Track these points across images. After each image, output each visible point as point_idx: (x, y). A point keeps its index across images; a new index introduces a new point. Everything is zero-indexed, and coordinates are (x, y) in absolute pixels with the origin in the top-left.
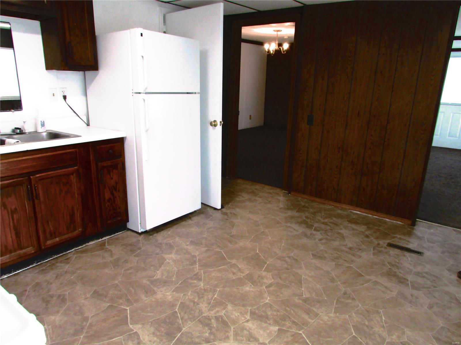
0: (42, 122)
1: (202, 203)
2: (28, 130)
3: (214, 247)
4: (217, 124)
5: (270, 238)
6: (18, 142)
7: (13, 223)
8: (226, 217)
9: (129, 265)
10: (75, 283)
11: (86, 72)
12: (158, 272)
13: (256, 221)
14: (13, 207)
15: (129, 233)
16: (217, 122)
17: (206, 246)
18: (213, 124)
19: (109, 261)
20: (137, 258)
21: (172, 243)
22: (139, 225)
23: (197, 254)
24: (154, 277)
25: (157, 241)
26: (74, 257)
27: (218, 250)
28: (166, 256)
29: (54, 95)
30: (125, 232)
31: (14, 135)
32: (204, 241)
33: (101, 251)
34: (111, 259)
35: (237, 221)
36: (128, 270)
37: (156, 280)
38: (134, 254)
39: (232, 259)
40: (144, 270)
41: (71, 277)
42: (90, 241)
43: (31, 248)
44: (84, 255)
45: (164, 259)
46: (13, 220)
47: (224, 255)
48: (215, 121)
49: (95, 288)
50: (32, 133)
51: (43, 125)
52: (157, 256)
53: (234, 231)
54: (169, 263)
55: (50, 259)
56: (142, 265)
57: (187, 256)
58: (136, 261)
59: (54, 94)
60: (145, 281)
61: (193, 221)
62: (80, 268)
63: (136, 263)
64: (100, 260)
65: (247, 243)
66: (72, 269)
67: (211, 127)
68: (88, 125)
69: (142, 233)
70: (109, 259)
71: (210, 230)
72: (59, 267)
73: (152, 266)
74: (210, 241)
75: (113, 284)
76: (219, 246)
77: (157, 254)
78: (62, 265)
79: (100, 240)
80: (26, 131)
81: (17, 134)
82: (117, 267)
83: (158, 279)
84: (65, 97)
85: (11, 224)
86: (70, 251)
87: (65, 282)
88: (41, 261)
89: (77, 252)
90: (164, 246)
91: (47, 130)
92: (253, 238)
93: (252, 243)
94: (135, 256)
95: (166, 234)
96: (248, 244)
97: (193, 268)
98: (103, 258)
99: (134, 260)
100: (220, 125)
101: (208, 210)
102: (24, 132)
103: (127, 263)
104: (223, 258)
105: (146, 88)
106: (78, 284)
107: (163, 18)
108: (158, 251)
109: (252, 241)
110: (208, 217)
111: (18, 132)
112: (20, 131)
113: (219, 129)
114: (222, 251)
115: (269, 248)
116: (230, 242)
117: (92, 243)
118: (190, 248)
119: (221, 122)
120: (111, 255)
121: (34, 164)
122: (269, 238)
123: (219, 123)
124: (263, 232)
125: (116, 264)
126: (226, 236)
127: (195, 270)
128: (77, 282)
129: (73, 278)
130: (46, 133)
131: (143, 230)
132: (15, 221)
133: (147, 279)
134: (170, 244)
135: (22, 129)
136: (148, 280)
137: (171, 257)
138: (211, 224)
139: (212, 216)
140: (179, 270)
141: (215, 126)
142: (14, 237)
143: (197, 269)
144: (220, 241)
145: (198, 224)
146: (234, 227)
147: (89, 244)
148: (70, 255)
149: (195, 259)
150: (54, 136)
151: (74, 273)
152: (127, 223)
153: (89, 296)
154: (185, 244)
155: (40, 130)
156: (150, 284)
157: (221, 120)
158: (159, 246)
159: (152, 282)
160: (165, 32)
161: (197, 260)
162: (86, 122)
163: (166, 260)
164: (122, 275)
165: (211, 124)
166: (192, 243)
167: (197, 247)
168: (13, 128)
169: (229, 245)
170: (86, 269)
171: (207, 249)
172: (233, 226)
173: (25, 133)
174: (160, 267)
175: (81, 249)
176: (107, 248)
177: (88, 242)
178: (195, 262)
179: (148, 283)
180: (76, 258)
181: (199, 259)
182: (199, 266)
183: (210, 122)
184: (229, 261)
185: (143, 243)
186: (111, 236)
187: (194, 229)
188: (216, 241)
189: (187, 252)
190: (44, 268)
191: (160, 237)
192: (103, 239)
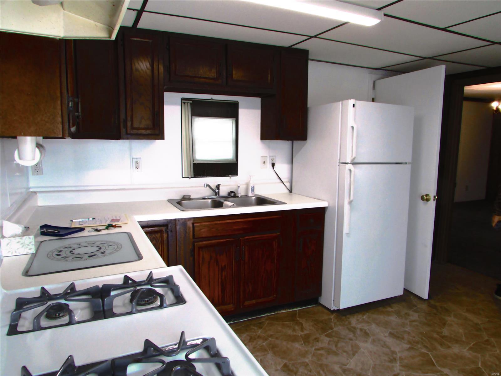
0: (253, 187)
1: (404, 289)
2: (240, 194)
3: (419, 346)
4: (430, 198)
5: (498, 351)
6: (234, 205)
7: (221, 279)
8: (435, 311)
9: (320, 345)
10: (266, 350)
11: (295, 142)
12: (351, 360)
13: (477, 324)
14: (223, 264)
15: (320, 308)
16: (430, 197)
17: (409, 342)
18: (425, 198)
19: (299, 335)
20: (328, 339)
21: (367, 330)
22: (332, 302)
23: (397, 349)
24: (346, 365)
25: (350, 323)
26: (267, 323)
27: (424, 350)
28: (361, 344)
29: (264, 163)
30: (316, 306)
31: (229, 197)
32: (406, 336)
33: (291, 323)
34: (302, 333)
35: (450, 319)
36: (318, 349)
37: (349, 370)
38: (326, 334)
39: (443, 366)
40: (336, 354)
41: (263, 342)
42: (282, 310)
43: (231, 305)
44: (276, 322)
45: (358, 347)
46: (222, 276)
47: (433, 359)
48: (427, 195)
49: (285, 361)
50: (243, 197)
51: (253, 190)
52: (351, 341)
53: (445, 332)
54: (364, 353)
55: (245, 320)
56: (334, 348)
57: (385, 350)
58: (328, 342)
59: (264, 161)
60: (337, 368)
61: (392, 308)
62: (271, 336)
63: (327, 345)
64: (290, 332)
65: (465, 350)
66: (264, 334)
67: (422, 201)
68: (291, 191)
69: (334, 311)
70: (299, 333)
71: (414, 323)
72: (253, 330)
73: (345, 352)
74: (414, 337)
75: (303, 362)
76: (426, 347)
77: (351, 339)
78: (256, 328)
79: (292, 310)
80: (239, 195)
81: (232, 197)
82: (307, 344)
83: (352, 369)
84: (273, 165)
85: (220, 280)
86: (263, 315)
87: (258, 347)
88: (237, 320)
89: (269, 318)
90: (358, 332)
91: (255, 195)
92: (473, 345)
93: (471, 352)
94: (326, 336)
95: (360, 318)
96: (466, 352)
97: (393, 366)
98: (294, 330)
99: (325, 341)
100: (434, 200)
101: (411, 298)
102: (237, 195)
103: (318, 341)
104: (431, 363)
105: (354, 158)
106: (269, 352)
107: (372, 84)
108: (351, 336)
109: (471, 349)
110: (411, 306)
111: (232, 195)
112: (234, 195)
113: (432, 204)
114: (429, 353)
115: (496, 365)
116: (441, 344)
117: (284, 312)
118: (390, 341)
119: (434, 197)
120: (302, 329)
121: (245, 226)
122: (496, 351)
123: (432, 198)
124: (487, 341)
125: (306, 339)
126: (435, 336)
127: (395, 369)
128: (268, 350)
129: (265, 344)
130: (254, 197)
131: (336, 308)
132: (223, 278)
133: (338, 366)
134: (365, 330)
135: (236, 193)
136: (340, 367)
137: (365, 346)
138: (415, 316)
139: (416, 306)
140: (375, 365)
141: (427, 200)
142: (220, 293)
143: (398, 369)
144: (427, 340)
145: (398, 313)
146: (446, 326)
147: (281, 312)
148: (263, 320)
149: (395, 356)
150: (261, 201)
151: (266, 339)
152: (319, 298)
153: (279, 369)
154: (382, 334)
155: (250, 194)
156: (342, 373)
157: (435, 194)
158: (353, 330)
159: (344, 371)
160: (373, 100)
161: (397, 357)
162: (289, 189)
163: (360, 349)
164: (312, 354)
165: (422, 198)
166: (392, 335)
167: (398, 342)
168: (229, 191)
169: (439, 347)
170: (277, 338)
171: (410, 347)
172: (444, 324)
173: (238, 197)
174: (354, 355)
175: (273, 316)
176: (298, 321)
177: (280, 310)
178: (395, 360)
179: (340, 370)
180: (268, 324)
181: (400, 357)
182: (400, 366)
183: (421, 195)
184: (439, 368)
185: (335, 323)
186: (302, 308)
187: (393, 319)
188: (422, 339)
189: (385, 345)
190: (239, 327)
191: (354, 320)
192: (294, 310)
